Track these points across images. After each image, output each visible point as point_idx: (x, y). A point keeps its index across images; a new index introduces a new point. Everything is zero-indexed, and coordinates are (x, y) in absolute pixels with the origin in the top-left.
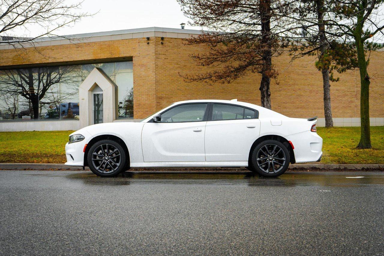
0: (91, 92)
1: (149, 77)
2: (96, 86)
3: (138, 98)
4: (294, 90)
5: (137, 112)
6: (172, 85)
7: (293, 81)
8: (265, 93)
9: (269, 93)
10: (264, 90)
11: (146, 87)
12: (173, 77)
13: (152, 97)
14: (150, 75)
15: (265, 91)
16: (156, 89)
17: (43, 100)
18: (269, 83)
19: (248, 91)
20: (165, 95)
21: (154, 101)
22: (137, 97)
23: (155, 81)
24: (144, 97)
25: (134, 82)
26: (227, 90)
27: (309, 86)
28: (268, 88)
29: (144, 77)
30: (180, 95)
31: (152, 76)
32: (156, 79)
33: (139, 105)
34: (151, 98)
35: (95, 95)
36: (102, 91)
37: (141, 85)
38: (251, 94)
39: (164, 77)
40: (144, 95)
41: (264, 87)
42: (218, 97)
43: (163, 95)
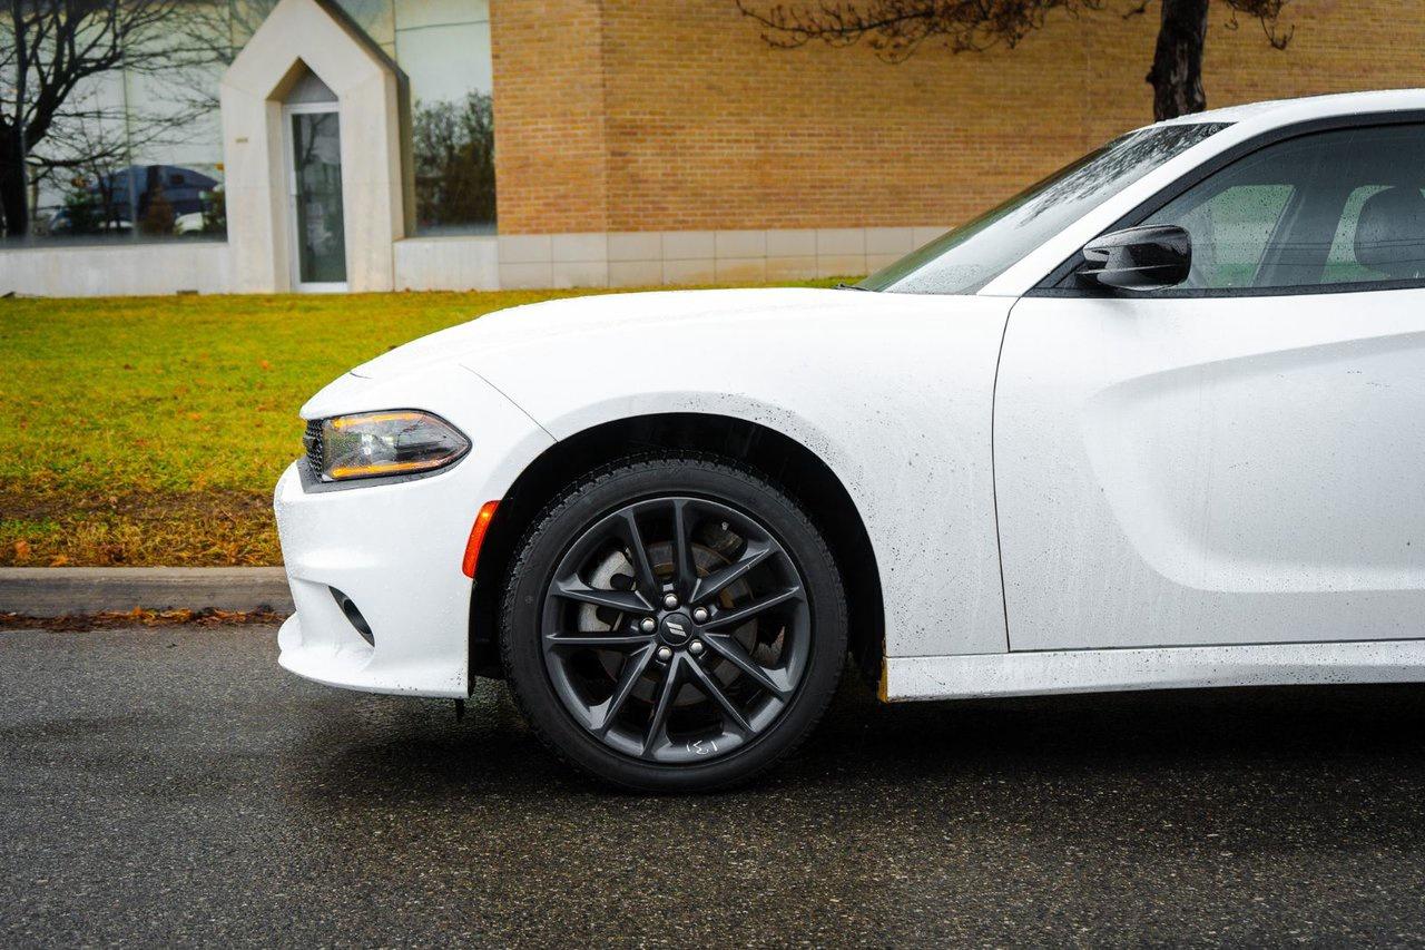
0: (277, 105)
1: (572, 24)
2: (301, 78)
3: (515, 132)
4: (1228, 91)
5: (511, 199)
6: (684, 66)
7: (1225, 47)
8: (1177, 98)
9: (1198, 98)
10: (1174, 80)
11: (552, 75)
12: (685, 26)
13: (585, 128)
14: (574, 16)
15: (1180, 90)
16: (604, 86)
17: (43, 149)
18: (1200, 47)
19: (1027, 93)
20: (651, 113)
21: (597, 148)
22: (510, 125)
23: (602, 44)
24: (548, 124)
25: (493, 50)
26: (933, 92)
27: (1296, 70)
28: (1195, 72)
29: (543, 26)
30: (720, 115)
31: (582, 23)
32: (604, 37)
33: (525, 165)
34: (579, 132)
35: (297, 119)
36: (335, 98)
37: (530, 69)
38: (1043, 110)
39: (645, 29)
40: (544, 116)
41: (1174, 66)
42: (896, 124)
43: (637, 113)
